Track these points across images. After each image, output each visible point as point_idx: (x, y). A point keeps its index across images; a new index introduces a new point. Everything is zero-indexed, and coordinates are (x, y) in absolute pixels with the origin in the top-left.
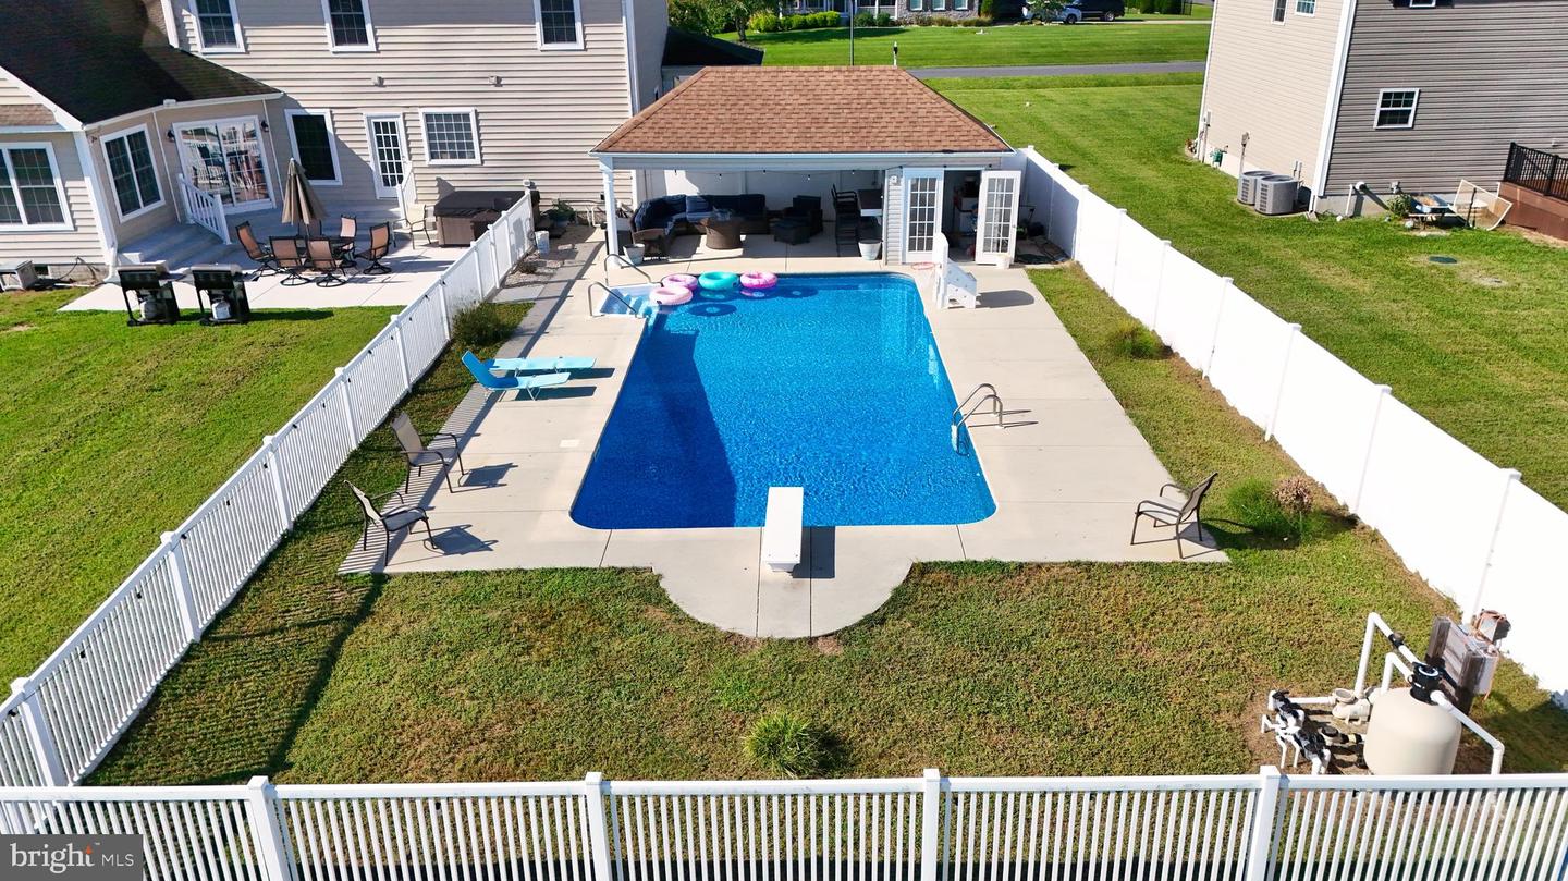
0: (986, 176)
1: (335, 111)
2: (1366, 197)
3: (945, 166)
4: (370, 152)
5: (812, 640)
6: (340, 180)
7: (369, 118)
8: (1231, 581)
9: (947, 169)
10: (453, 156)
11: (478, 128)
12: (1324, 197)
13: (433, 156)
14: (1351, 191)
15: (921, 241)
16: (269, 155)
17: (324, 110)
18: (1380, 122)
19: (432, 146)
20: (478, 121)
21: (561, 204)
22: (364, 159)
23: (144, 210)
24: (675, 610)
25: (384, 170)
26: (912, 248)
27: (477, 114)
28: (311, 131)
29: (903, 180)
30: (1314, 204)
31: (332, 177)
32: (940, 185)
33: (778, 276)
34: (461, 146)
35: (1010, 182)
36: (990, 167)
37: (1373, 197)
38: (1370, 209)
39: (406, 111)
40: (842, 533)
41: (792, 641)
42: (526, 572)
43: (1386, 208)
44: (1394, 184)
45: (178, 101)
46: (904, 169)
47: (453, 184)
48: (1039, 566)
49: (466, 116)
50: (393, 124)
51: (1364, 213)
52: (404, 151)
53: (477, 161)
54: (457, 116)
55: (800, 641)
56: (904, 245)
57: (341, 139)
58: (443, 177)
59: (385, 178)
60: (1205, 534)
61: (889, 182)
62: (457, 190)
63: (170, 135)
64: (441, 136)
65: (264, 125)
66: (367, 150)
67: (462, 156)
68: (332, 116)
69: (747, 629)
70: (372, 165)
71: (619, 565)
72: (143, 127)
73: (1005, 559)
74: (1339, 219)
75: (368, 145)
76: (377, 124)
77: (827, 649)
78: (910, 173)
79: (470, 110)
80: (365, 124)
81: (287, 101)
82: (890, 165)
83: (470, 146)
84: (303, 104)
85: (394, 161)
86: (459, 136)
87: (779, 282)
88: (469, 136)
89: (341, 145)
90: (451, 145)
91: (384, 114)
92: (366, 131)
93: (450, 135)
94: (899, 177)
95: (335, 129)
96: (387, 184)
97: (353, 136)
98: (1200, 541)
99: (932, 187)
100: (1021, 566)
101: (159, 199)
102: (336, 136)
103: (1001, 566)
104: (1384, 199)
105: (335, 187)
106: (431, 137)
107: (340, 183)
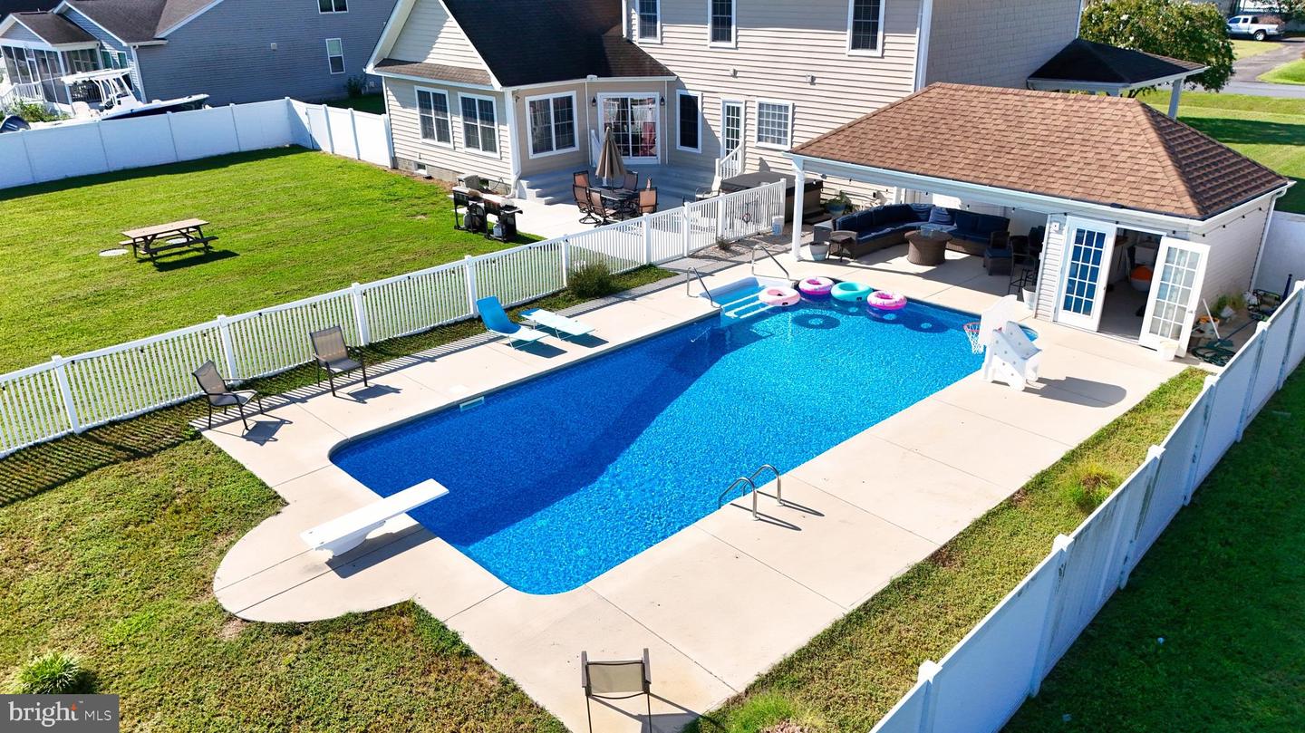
0: (1165, 243)
1: (705, 94)
3: (1117, 223)
4: (720, 129)
6: (699, 150)
7: (724, 102)
9: (1119, 226)
10: (773, 141)
11: (793, 119)
13: (760, 139)
15: (1078, 302)
16: (662, 123)
17: (698, 93)
19: (760, 130)
20: (794, 113)
22: (717, 135)
23: (555, 152)
25: (728, 144)
26: (1067, 307)
27: (794, 107)
28: (689, 106)
29: (1066, 228)
31: (695, 145)
32: (1110, 244)
33: (909, 299)
34: (779, 133)
35: (1196, 257)
36: (1174, 234)
39: (748, 98)
45: (599, 76)
46: (1068, 217)
47: (770, 165)
49: (787, 108)
50: (738, 108)
52: (742, 132)
54: (780, 107)
56: (1058, 302)
57: (706, 116)
58: (765, 158)
61: (1051, 228)
62: (772, 170)
63: (594, 101)
64: (768, 123)
65: (662, 100)
67: (779, 141)
68: (703, 97)
70: (721, 140)
72: (573, 94)
75: (720, 123)
76: (728, 107)
78: (1074, 223)
79: (789, 103)
80: (720, 107)
81: (678, 84)
82: (1056, 210)
83: (786, 134)
84: (687, 86)
86: (779, 125)
87: (907, 305)
88: (786, 125)
89: (704, 121)
90: (773, 132)
91: (736, 99)
92: (721, 112)
93: (773, 123)
94: (1062, 225)
95: (703, 109)
97: (712, 116)
99: (1101, 244)
101: (574, 146)
102: (703, 114)
105: (695, 154)
106: (760, 123)
107: (700, 152)
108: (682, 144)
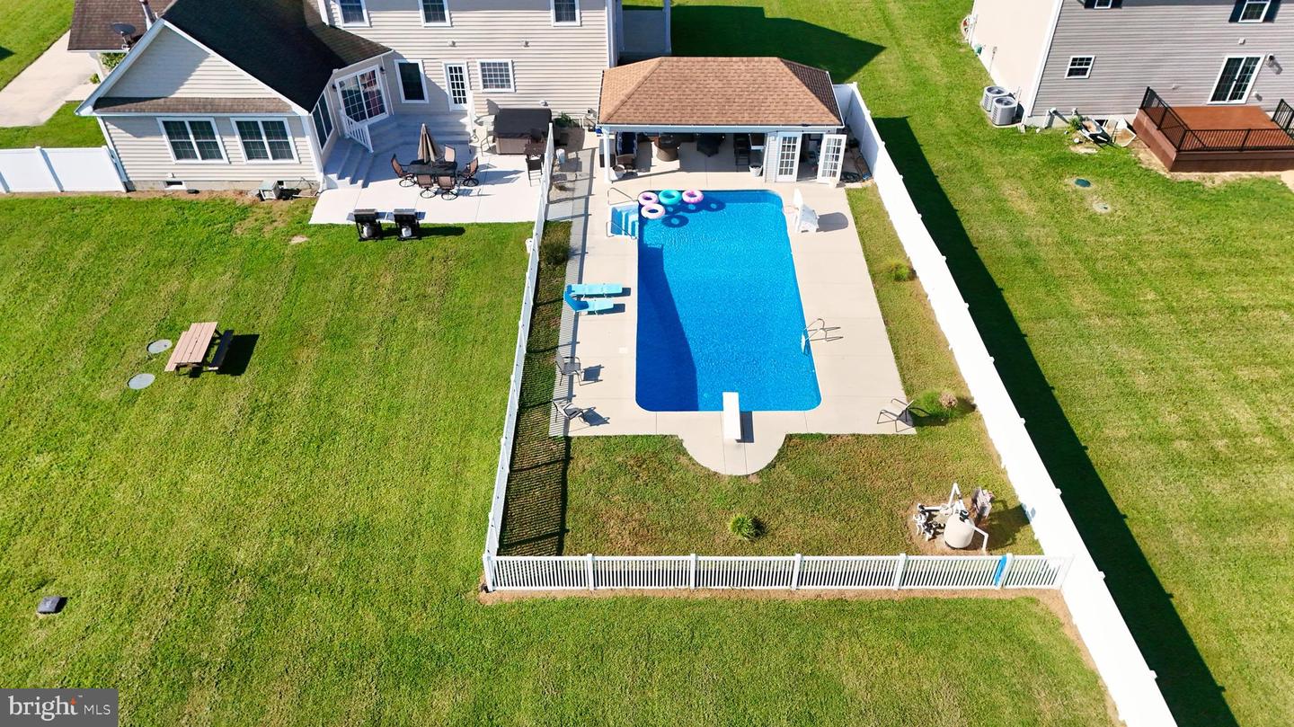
0: (826, 137)
1: (425, 61)
2: (1056, 117)
3: (803, 131)
4: (446, 84)
5: (747, 476)
6: (427, 100)
7: (446, 65)
8: (915, 444)
9: (803, 133)
10: (497, 86)
11: (514, 71)
12: (1031, 116)
13: (485, 87)
14: (1047, 113)
15: (786, 170)
16: (386, 91)
17: (418, 60)
18: (1069, 75)
19: (484, 81)
20: (513, 67)
21: (564, 115)
22: (442, 88)
23: (328, 140)
24: (691, 459)
25: (454, 95)
26: (781, 173)
27: (513, 63)
28: (410, 72)
29: (778, 138)
30: (1025, 120)
31: (423, 98)
32: (799, 141)
34: (502, 81)
35: (840, 141)
36: (828, 133)
37: (1061, 117)
38: (1058, 122)
39: (469, 60)
40: (755, 414)
41: (739, 477)
42: (626, 436)
43: (1068, 122)
44: (1074, 110)
45: (341, 68)
46: (779, 132)
47: (497, 103)
48: (838, 436)
49: (506, 64)
50: (460, 68)
51: (1054, 125)
52: (466, 82)
53: (512, 90)
54: (500, 64)
55: (743, 476)
56: (776, 170)
57: (429, 76)
58: (492, 99)
59: (455, 99)
60: (909, 417)
61: (770, 136)
62: (500, 107)
63: (334, 86)
64: (491, 76)
65: (383, 70)
66: (444, 84)
67: (503, 86)
68: (423, 63)
69: (722, 471)
70: (447, 92)
71: (665, 434)
73: (824, 433)
74: (1038, 130)
75: (445, 80)
76: (450, 68)
77: (754, 480)
78: (781, 135)
79: (508, 61)
80: (443, 68)
81: (396, 55)
82: (772, 130)
83: (508, 81)
84: (405, 57)
85: (461, 89)
86: (502, 76)
88: (508, 76)
89: (428, 80)
90: (497, 81)
91: (457, 62)
92: (444, 72)
93: (495, 75)
94: (776, 137)
95: (425, 71)
96: (456, 102)
97: (435, 74)
98: (906, 421)
99: (795, 142)
100: (830, 436)
101: (332, 127)
102: (425, 75)
103: (822, 435)
104: (1067, 118)
105: (424, 104)
106: (484, 76)
107: (428, 102)
108: (407, 98)
